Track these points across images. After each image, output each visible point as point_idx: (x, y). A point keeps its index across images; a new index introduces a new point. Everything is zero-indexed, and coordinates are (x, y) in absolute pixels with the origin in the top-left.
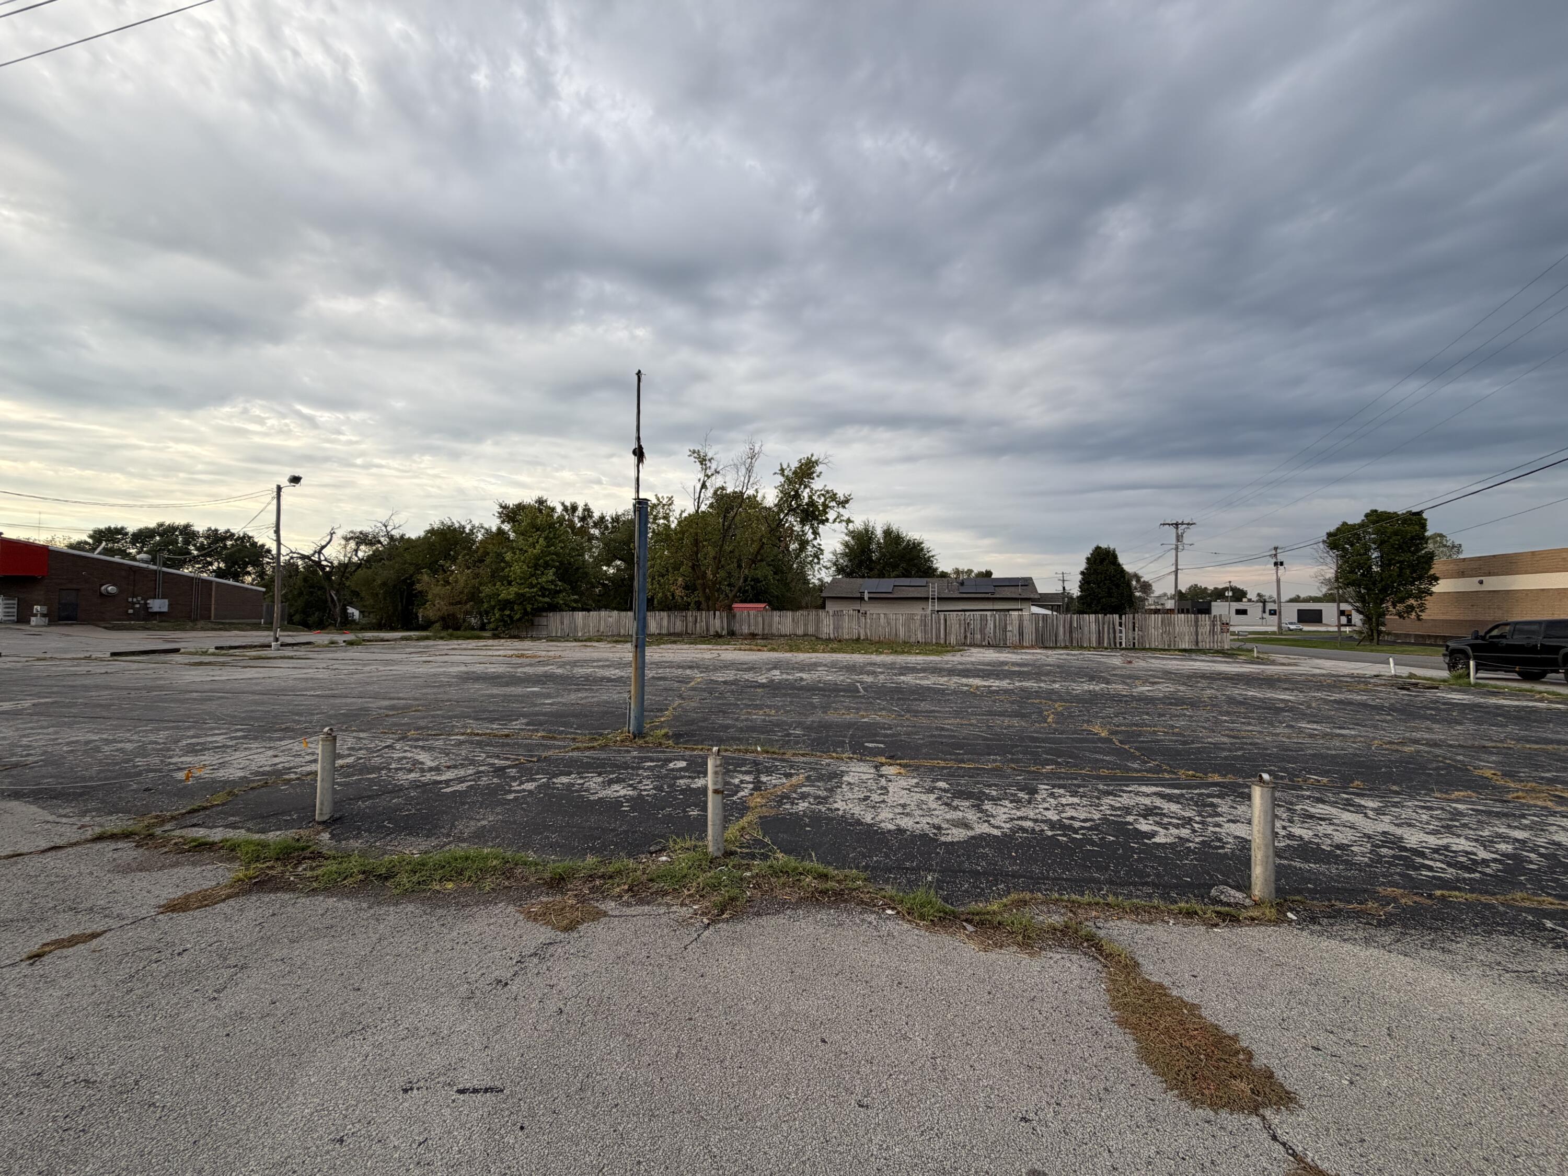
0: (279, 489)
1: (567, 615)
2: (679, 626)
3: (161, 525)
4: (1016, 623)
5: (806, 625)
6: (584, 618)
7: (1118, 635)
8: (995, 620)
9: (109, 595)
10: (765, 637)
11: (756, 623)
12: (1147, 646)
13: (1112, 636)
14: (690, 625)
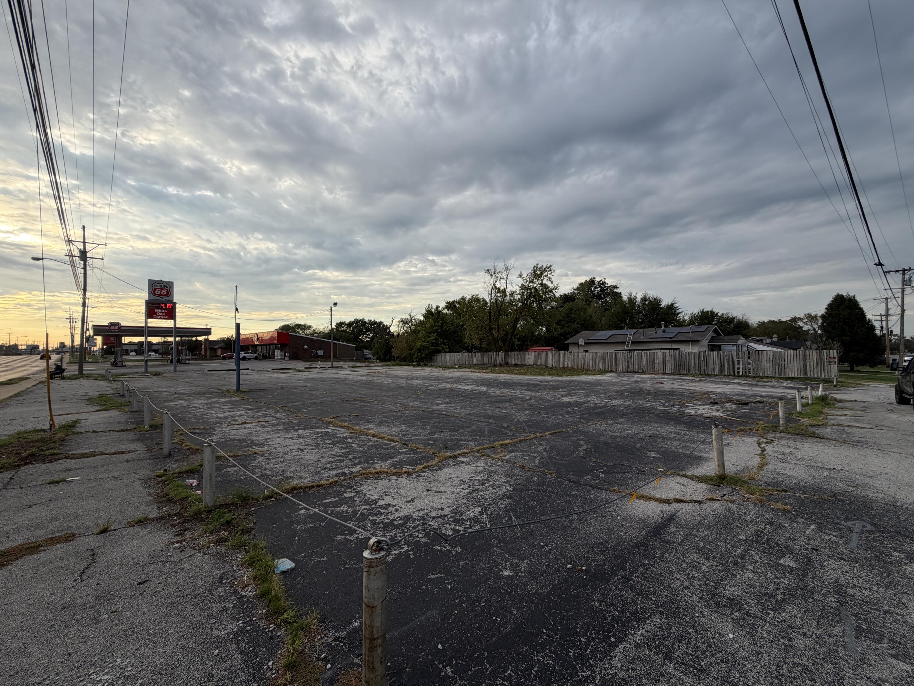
0: (331, 308)
1: (443, 354)
2: (485, 361)
3: (355, 320)
4: (661, 358)
5: (541, 359)
6: (449, 355)
7: (736, 367)
8: (647, 356)
9: (305, 350)
10: (521, 366)
11: (518, 359)
12: (761, 375)
13: (731, 367)
14: (490, 360)
